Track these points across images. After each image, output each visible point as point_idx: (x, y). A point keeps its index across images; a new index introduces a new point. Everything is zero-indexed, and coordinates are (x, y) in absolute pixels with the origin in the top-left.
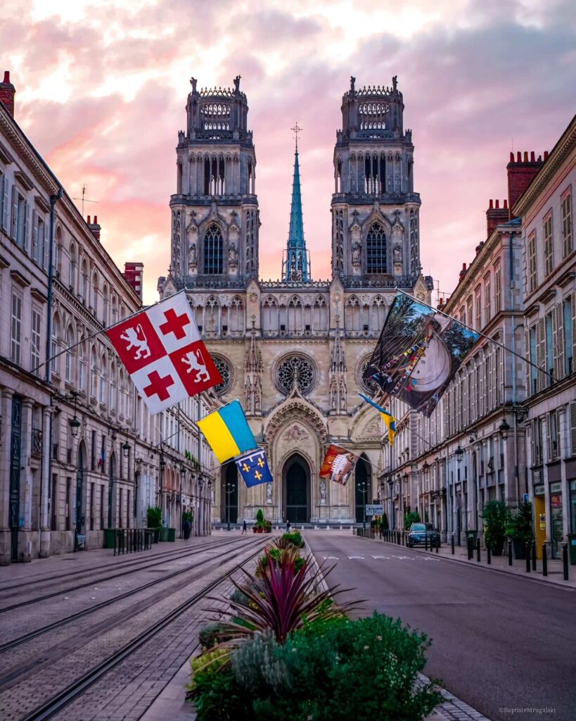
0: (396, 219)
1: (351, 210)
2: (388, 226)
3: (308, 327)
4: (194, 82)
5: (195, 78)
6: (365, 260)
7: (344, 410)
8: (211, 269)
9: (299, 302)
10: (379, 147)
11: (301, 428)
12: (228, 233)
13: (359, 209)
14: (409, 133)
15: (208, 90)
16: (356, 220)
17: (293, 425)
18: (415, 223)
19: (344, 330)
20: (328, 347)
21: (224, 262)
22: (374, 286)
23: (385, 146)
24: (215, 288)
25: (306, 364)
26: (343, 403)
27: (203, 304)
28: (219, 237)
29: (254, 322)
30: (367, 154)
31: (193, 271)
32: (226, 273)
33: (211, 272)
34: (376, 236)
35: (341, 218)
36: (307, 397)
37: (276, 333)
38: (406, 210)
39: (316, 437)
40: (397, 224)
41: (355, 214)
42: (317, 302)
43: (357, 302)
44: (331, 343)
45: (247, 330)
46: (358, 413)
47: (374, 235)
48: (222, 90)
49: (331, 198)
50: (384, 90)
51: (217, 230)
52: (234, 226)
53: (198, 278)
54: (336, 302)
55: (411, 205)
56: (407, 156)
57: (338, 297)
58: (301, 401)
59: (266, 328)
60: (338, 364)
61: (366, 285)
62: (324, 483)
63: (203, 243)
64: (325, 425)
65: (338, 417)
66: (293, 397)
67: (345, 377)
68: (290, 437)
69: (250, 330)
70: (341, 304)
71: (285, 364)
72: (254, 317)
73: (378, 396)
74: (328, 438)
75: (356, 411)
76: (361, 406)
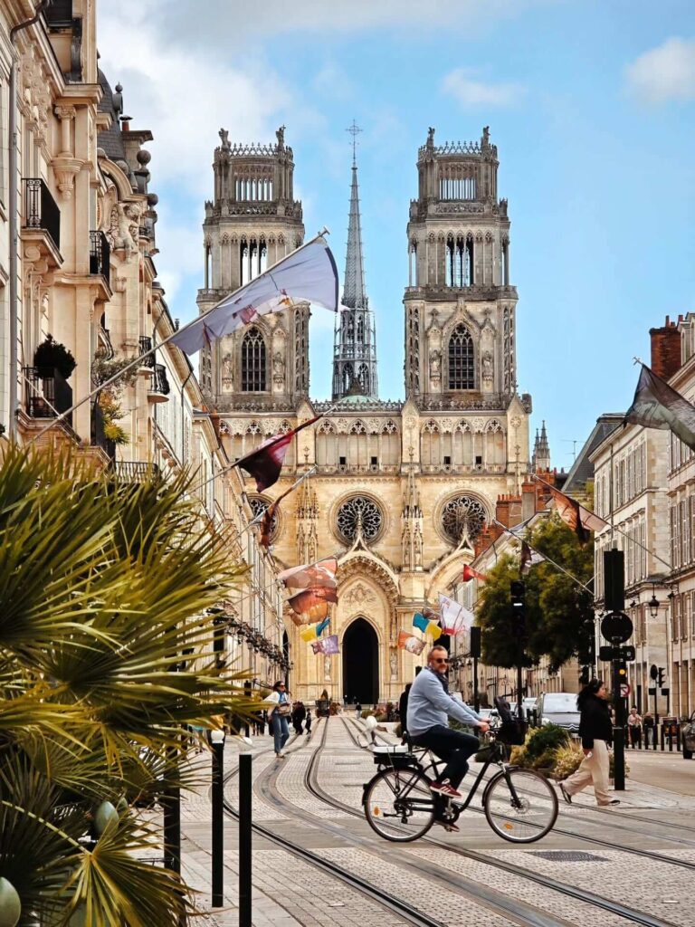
0: (485, 320)
1: (430, 308)
2: (476, 329)
3: (374, 460)
4: (223, 134)
5: (225, 129)
6: (445, 373)
7: (419, 565)
8: (251, 385)
9: (363, 429)
10: (465, 225)
11: (367, 587)
12: (271, 340)
13: (440, 307)
14: (504, 205)
15: (243, 147)
16: (434, 322)
17: (356, 584)
18: (510, 325)
19: (420, 464)
20: (400, 485)
21: (267, 376)
22: (457, 407)
23: (472, 224)
24: (258, 411)
25: (372, 507)
26: (418, 556)
27: (242, 432)
28: (260, 344)
29: (307, 456)
30: (450, 235)
31: (228, 387)
32: (270, 390)
33: (251, 389)
34: (461, 342)
35: (416, 320)
36: (374, 549)
37: (335, 469)
38: (499, 308)
39: (385, 598)
40: (487, 327)
41: (434, 314)
42: (386, 429)
43: (436, 429)
44: (403, 482)
45: (298, 466)
46: (437, 569)
47: (458, 340)
48: (262, 147)
49: (404, 292)
50: (471, 147)
51: (258, 335)
52: (279, 329)
53: (235, 397)
54: (410, 429)
55: (504, 302)
56: (501, 233)
57: (412, 422)
58: (366, 554)
59: (322, 462)
60: (410, 509)
61: (447, 407)
62: (395, 654)
63: (240, 352)
64: (396, 584)
65: (412, 575)
66: (357, 549)
67: (421, 524)
68: (353, 598)
69: (302, 465)
70: (416, 432)
71: (346, 507)
72: (307, 449)
73: (463, 547)
74: (400, 600)
75: (434, 565)
76: (441, 559)
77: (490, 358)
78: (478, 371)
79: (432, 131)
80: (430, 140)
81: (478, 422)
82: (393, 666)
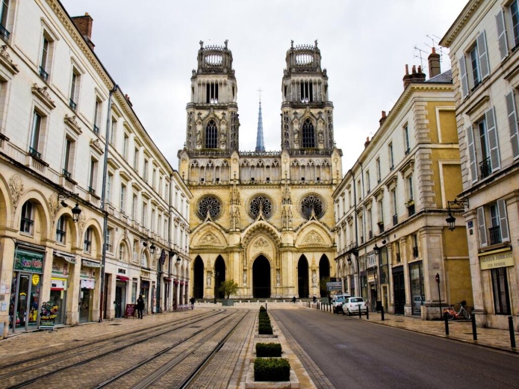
0: (319, 116)
1: (293, 111)
2: (315, 120)
3: (268, 179)
4: (201, 43)
5: (202, 41)
6: (301, 140)
7: (291, 228)
8: (210, 146)
9: (262, 164)
10: (308, 77)
11: (264, 239)
12: (220, 125)
13: (298, 111)
14: (325, 71)
16: (296, 117)
17: (259, 238)
18: (330, 119)
19: (290, 180)
20: (281, 191)
21: (218, 141)
22: (307, 154)
23: (312, 76)
24: (212, 155)
25: (267, 201)
26: (290, 223)
27: (205, 165)
28: (215, 127)
29: (235, 175)
30: (302, 80)
31: (199, 146)
32: (219, 148)
35: (287, 116)
36: (268, 221)
37: (249, 182)
38: (325, 111)
39: (273, 245)
40: (320, 119)
41: (296, 113)
42: (273, 164)
43: (297, 164)
44: (282, 188)
45: (231, 180)
46: (299, 230)
47: (307, 126)
48: (218, 46)
49: (281, 105)
50: (310, 47)
51: (214, 123)
52: (224, 120)
53: (202, 150)
54: (285, 163)
55: (328, 108)
56: (324, 82)
58: (264, 222)
59: (243, 179)
60: (286, 200)
61: (302, 153)
62: (279, 273)
63: (205, 130)
64: (279, 237)
65: (287, 232)
66: (259, 220)
67: (291, 207)
68: (258, 245)
69: (233, 180)
70: (288, 165)
71: (254, 201)
72: (235, 172)
73: (312, 220)
74: (281, 245)
75: (298, 229)
76: (301, 225)
77: (322, 133)
78: (317, 139)
79: (292, 42)
80: (292, 45)
81: (318, 161)
82: (278, 279)
